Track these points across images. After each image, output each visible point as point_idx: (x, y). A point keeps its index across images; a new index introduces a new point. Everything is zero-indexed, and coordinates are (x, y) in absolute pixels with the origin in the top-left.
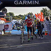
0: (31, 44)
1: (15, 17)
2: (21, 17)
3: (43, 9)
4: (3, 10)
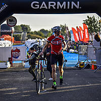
1: (32, 33)
3: (87, 19)
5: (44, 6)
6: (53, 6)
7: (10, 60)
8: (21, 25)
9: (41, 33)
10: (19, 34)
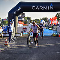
0: (47, 45)
1: (32, 21)
2: (37, 21)
3: (57, 14)
4: (22, 15)
5: (37, 8)
6: (42, 8)
7: (22, 33)
8: (27, 17)
9: (36, 20)
10: (26, 21)
